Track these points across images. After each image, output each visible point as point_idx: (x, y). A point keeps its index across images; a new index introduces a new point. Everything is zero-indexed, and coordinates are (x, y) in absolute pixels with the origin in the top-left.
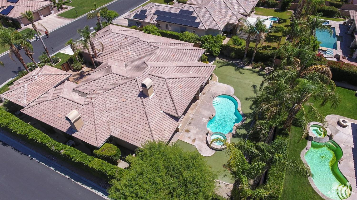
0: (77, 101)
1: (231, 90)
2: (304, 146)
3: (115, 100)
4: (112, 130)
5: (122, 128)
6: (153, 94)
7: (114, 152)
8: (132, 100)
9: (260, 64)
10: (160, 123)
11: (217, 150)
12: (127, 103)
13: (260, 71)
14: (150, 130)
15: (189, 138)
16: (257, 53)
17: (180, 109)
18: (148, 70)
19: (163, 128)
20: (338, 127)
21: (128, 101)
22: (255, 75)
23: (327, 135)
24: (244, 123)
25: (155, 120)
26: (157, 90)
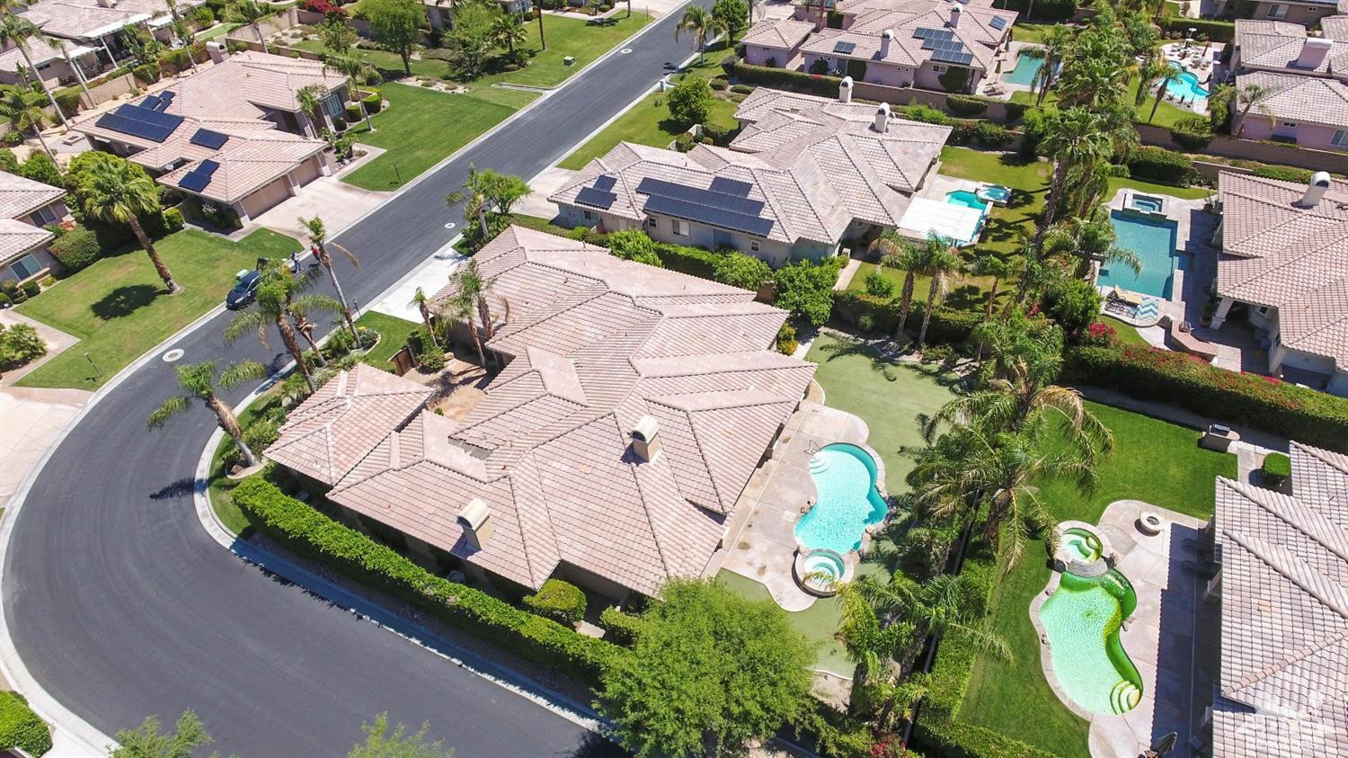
0: (468, 472)
1: (859, 429)
2: (1039, 584)
3: (564, 468)
4: (565, 548)
5: (588, 543)
6: (659, 453)
7: (573, 602)
8: (607, 469)
9: (943, 350)
10: (679, 529)
11: (820, 597)
12: (594, 479)
13: (943, 369)
14: (656, 548)
15: (750, 564)
16: (934, 319)
17: (727, 492)
18: (642, 387)
19: (688, 541)
20: (1137, 535)
21: (598, 473)
22: (929, 381)
23: (1103, 557)
24: (893, 525)
25: (666, 522)
26: (668, 442)
